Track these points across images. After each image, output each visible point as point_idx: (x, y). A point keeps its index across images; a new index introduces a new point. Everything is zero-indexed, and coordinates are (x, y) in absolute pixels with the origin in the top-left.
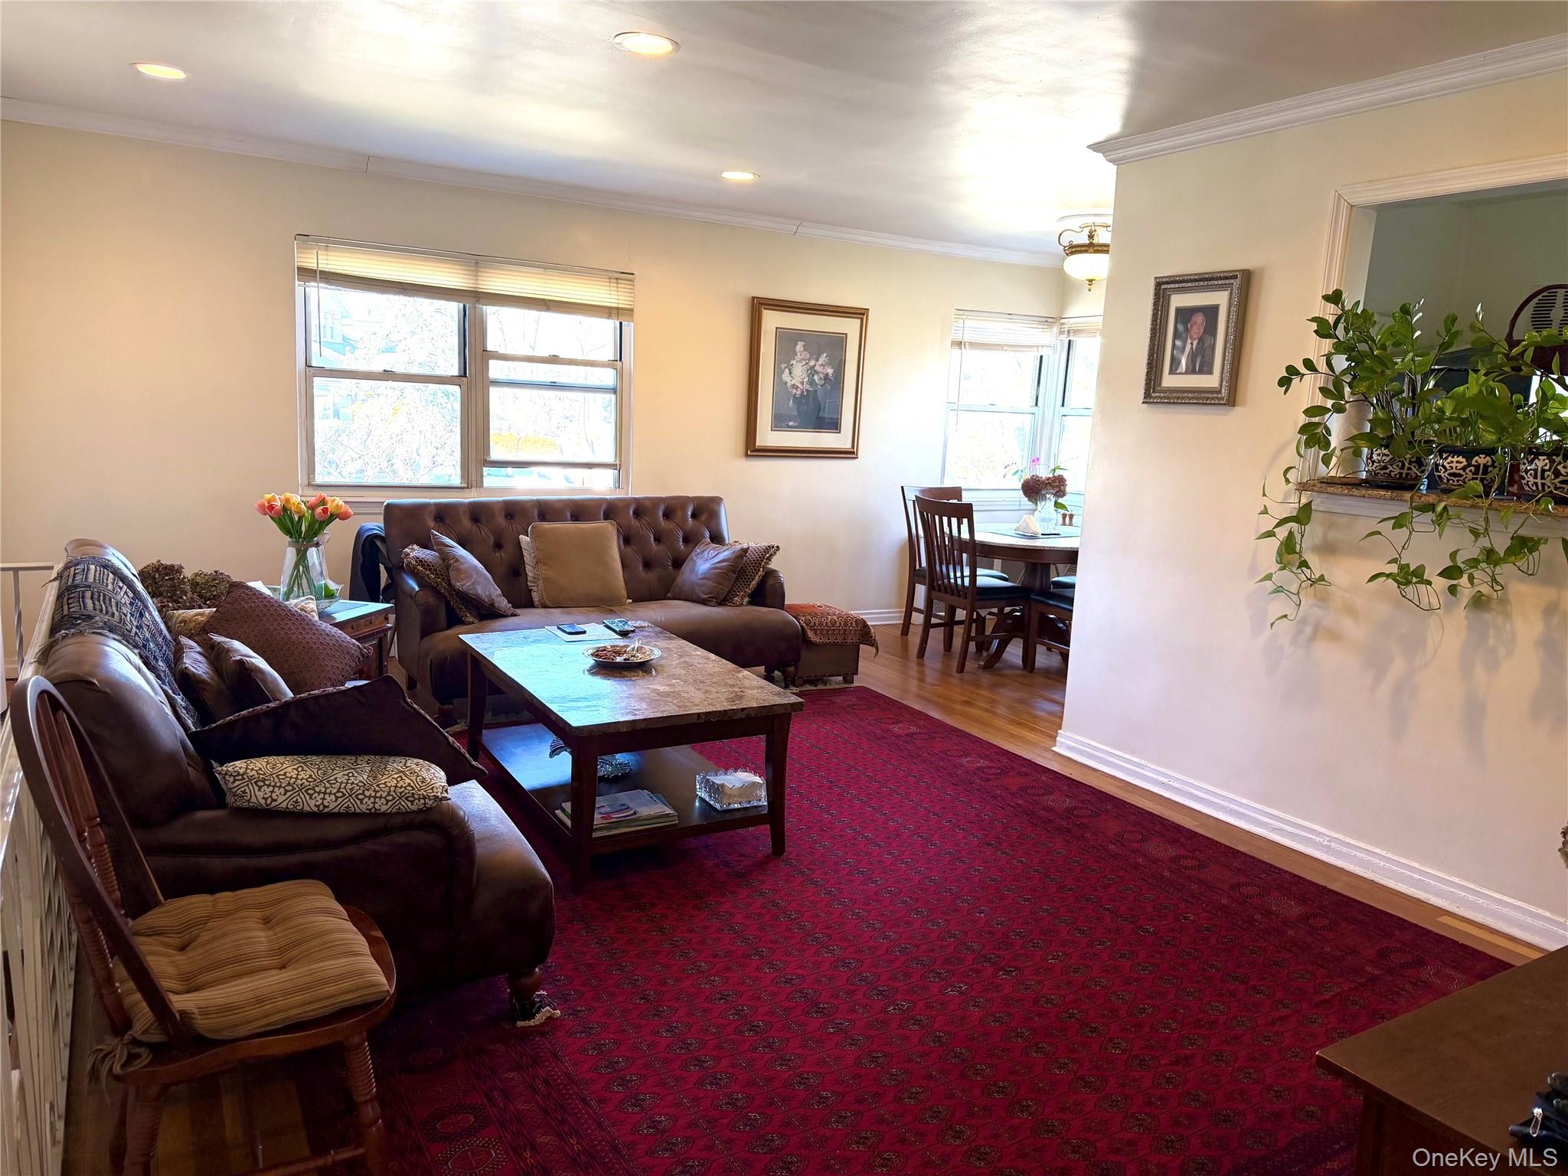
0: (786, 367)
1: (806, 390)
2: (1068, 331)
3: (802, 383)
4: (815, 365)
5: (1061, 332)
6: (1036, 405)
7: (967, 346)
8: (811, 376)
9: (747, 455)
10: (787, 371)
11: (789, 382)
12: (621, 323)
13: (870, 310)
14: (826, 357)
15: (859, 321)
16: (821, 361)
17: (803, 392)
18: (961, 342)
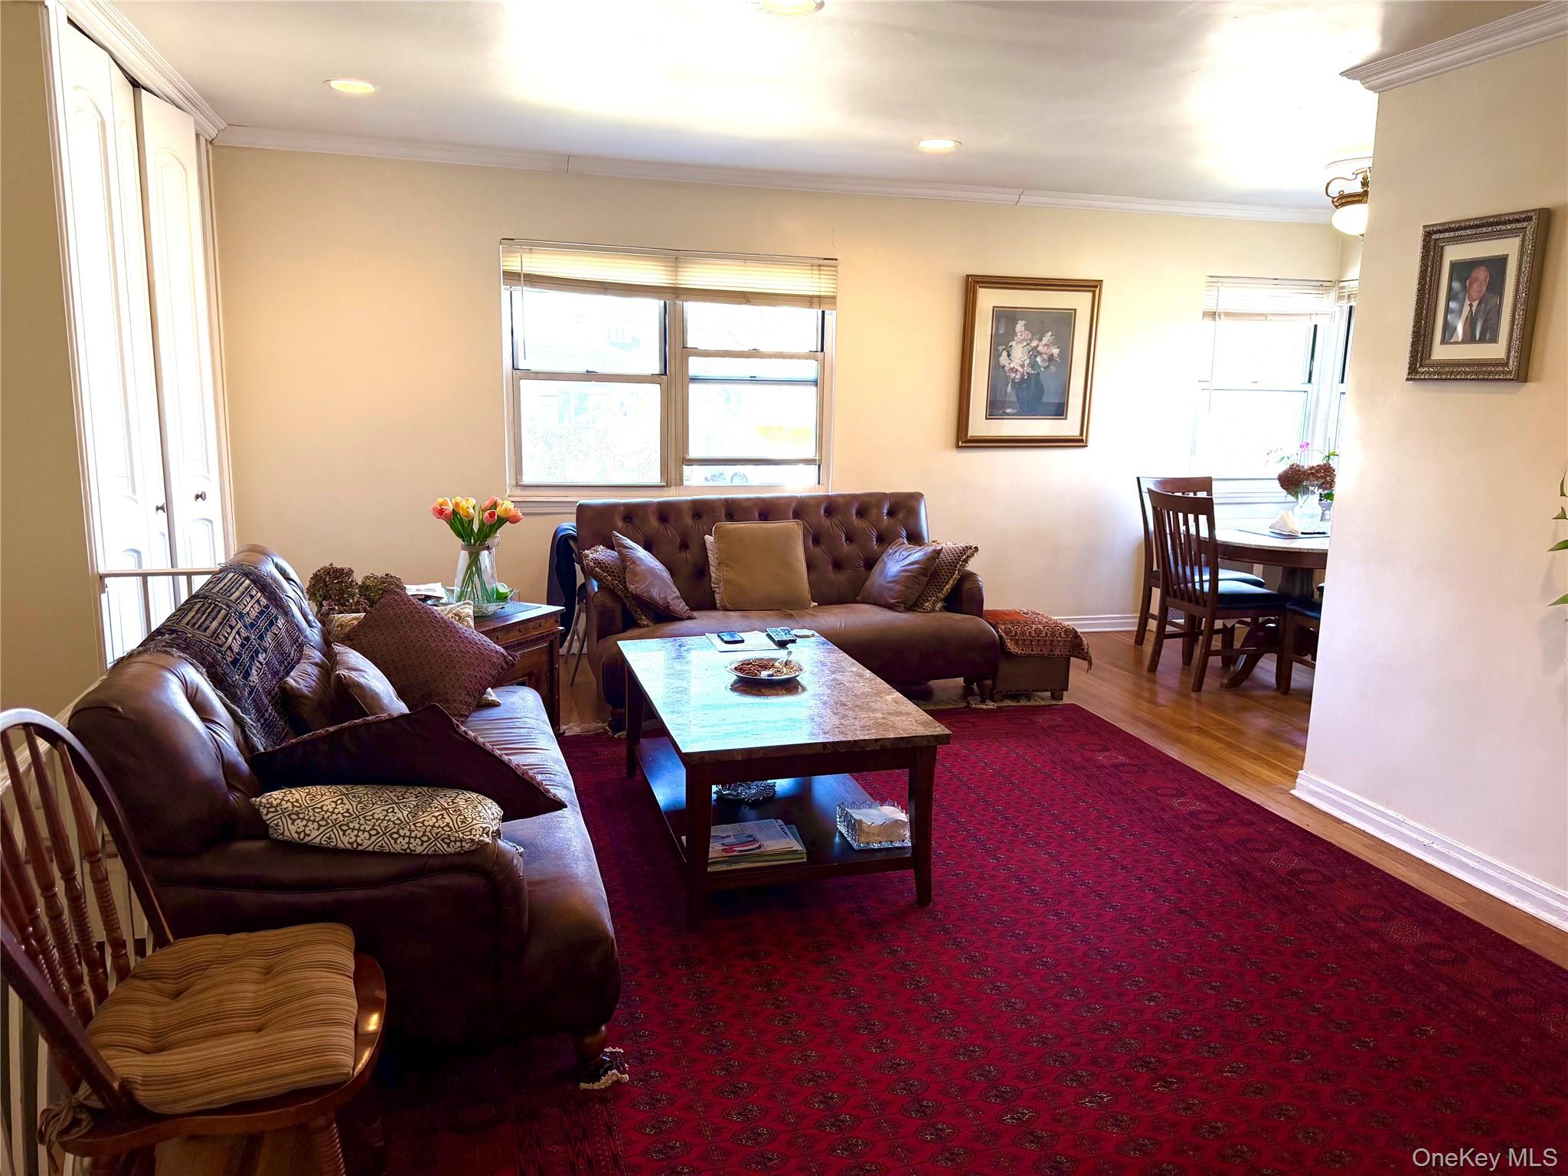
0: (1003, 350)
1: (1027, 373)
2: (1349, 296)
3: (1023, 366)
4: (1038, 346)
5: (1340, 298)
6: (1310, 381)
7: (1222, 317)
8: (1033, 357)
9: (958, 447)
10: (1005, 353)
11: (1007, 365)
12: (823, 312)
13: (1104, 282)
14: (1051, 336)
15: (1091, 294)
16: (1045, 340)
17: (1023, 376)
18: (1215, 313)
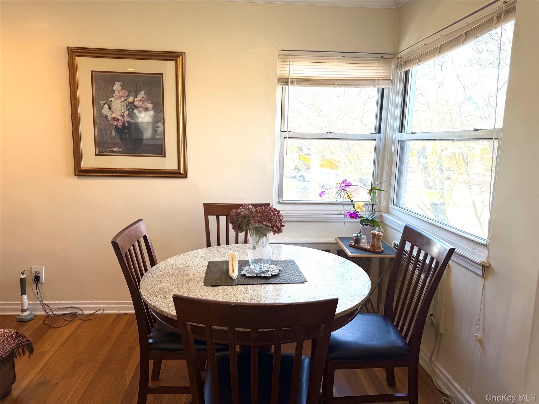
0: (105, 104)
1: (128, 122)
3: (123, 116)
4: (134, 101)
5: (399, 66)
6: (379, 132)
8: (131, 110)
9: (76, 175)
10: (106, 107)
11: (109, 115)
13: (186, 53)
14: (145, 94)
15: (173, 63)
16: (140, 97)
17: (124, 124)
18: (288, 78)
